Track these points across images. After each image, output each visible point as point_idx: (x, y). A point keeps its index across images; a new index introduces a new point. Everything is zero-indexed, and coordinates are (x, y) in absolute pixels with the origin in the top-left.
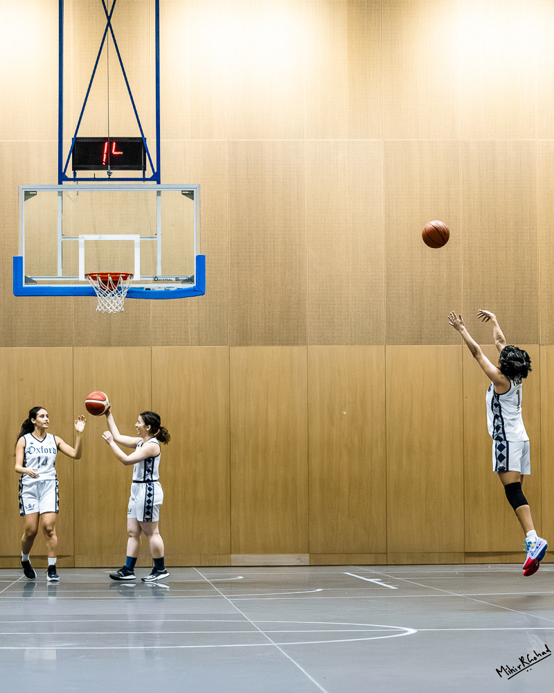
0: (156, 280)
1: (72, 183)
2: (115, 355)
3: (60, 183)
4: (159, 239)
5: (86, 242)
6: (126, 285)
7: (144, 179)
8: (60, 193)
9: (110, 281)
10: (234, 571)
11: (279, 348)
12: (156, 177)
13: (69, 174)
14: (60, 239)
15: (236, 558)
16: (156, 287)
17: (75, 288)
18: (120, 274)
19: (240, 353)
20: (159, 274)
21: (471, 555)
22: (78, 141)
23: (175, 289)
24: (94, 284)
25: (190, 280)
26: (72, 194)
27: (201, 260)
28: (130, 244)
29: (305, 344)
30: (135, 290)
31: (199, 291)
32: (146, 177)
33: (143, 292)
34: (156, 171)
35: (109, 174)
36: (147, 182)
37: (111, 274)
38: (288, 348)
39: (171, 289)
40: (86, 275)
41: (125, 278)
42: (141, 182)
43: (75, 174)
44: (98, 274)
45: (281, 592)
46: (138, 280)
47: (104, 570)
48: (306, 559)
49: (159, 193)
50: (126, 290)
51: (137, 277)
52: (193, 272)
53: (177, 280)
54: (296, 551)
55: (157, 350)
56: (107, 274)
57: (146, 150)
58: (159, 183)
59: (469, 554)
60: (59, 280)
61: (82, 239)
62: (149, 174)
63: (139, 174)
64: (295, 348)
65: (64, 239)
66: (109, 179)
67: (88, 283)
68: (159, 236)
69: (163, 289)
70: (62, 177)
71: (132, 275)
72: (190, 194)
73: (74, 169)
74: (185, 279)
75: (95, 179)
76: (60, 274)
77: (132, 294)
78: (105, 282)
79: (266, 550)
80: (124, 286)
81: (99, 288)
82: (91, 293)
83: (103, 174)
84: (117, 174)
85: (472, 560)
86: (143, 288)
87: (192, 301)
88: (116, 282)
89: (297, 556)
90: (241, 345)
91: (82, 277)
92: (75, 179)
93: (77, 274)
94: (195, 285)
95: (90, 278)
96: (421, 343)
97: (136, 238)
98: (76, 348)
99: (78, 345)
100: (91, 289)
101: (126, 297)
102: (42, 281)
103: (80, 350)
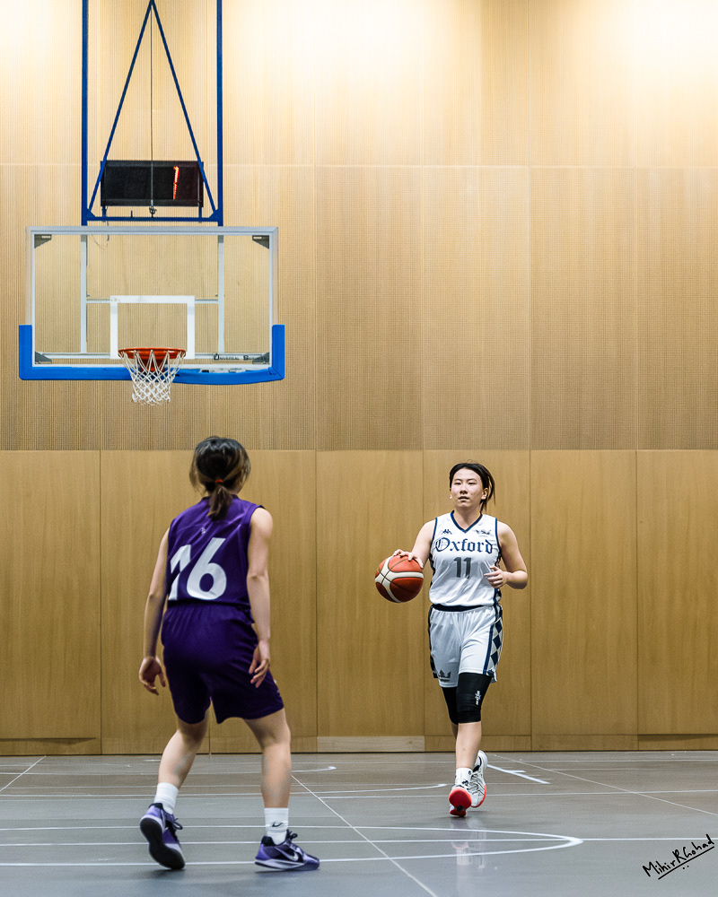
0: (217, 358)
1: (99, 223)
3: (84, 223)
4: (221, 302)
5: (120, 306)
6: (175, 365)
7: (200, 219)
8: (84, 238)
9: (153, 360)
10: (321, 759)
11: (384, 453)
12: (218, 217)
13: (97, 210)
14: (84, 301)
15: (325, 742)
16: (216, 368)
17: (105, 369)
18: (167, 350)
19: (328, 458)
20: (221, 350)
21: (648, 739)
22: (109, 165)
23: (244, 371)
24: (131, 364)
25: (264, 359)
26: (99, 238)
27: (278, 331)
28: (180, 310)
29: (419, 447)
30: (189, 372)
31: (276, 374)
32: (203, 216)
33: (200, 375)
34: (216, 208)
35: (153, 212)
36: (204, 224)
37: (154, 350)
38: (397, 454)
39: (237, 372)
40: (120, 351)
41: (173, 356)
42: (196, 223)
43: (104, 211)
44: (137, 350)
45: (391, 787)
46: (192, 358)
47: (143, 757)
48: (419, 742)
49: (221, 239)
50: (174, 372)
51: (190, 354)
52: (268, 348)
53: (246, 358)
54: (407, 731)
56: (149, 350)
57: (203, 179)
58: (221, 224)
59: (644, 737)
60: (82, 358)
61: (116, 301)
62: (208, 211)
63: (192, 211)
64: (406, 455)
65: (90, 302)
66: (152, 219)
67: (120, 362)
68: (221, 299)
69: (226, 372)
70: (87, 216)
71: (183, 352)
72: (264, 241)
73: (104, 204)
74: (256, 357)
75: (132, 219)
76: (83, 349)
77: (182, 377)
78: (145, 361)
79: (365, 730)
80: (172, 366)
81: (136, 370)
82: (124, 375)
83: (143, 211)
84: (162, 211)
85: (649, 744)
86: (198, 370)
87: (265, 388)
88: (159, 362)
89: (408, 738)
90: (332, 449)
91: (114, 354)
92: (104, 218)
93: (107, 350)
94: (270, 365)
95: (126, 355)
96: (578, 448)
97: (190, 301)
98: (104, 452)
99: (107, 448)
100: (125, 370)
101: (174, 382)
102: (59, 360)
103: (109, 455)
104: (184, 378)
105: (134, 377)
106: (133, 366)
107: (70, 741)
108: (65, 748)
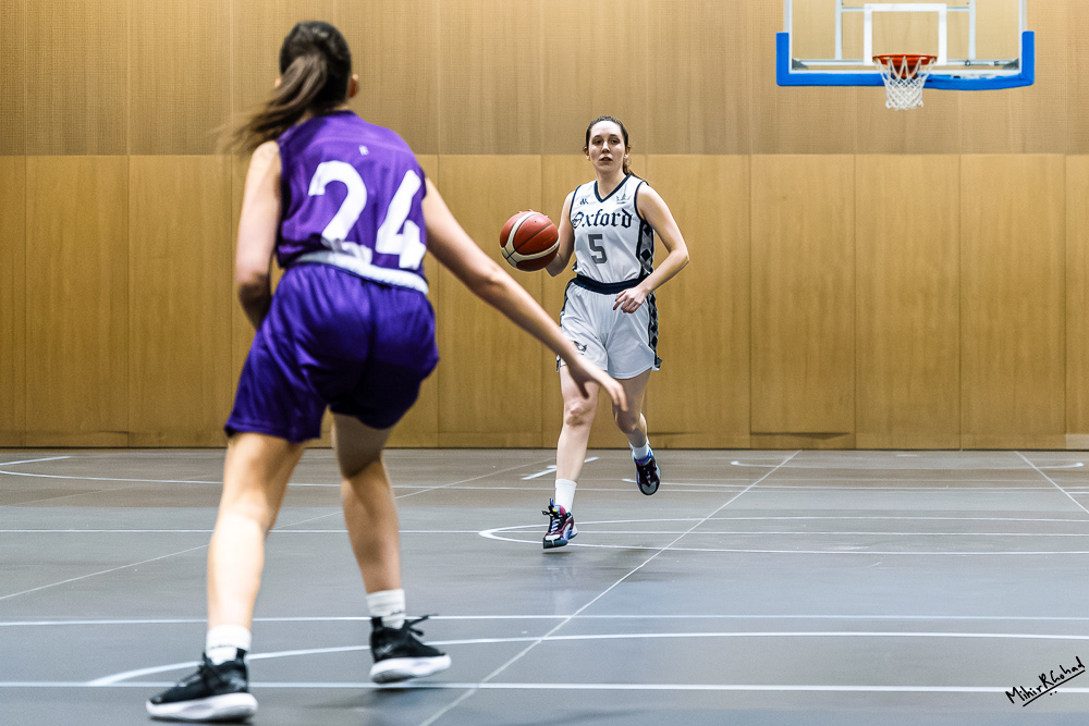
0: (967, 64)
2: (912, 163)
4: (972, 10)
5: (874, 13)
9: (906, 65)
10: (1069, 456)
14: (839, 10)
15: (1073, 439)
16: (967, 74)
17: (859, 75)
20: (972, 56)
23: (994, 76)
24: (884, 70)
25: (1014, 65)
27: (1028, 38)
28: (932, 18)
30: (941, 78)
31: (1026, 79)
33: (951, 81)
39: (988, 77)
40: (874, 58)
41: (925, 62)
44: (890, 56)
46: (943, 64)
50: (925, 78)
51: (942, 60)
53: (996, 64)
55: (968, 158)
56: (902, 56)
60: (838, 64)
67: (874, 68)
69: (977, 77)
71: (936, 58)
76: (838, 56)
77: (931, 82)
78: (898, 68)
80: (921, 72)
81: (889, 77)
82: (877, 81)
86: (950, 76)
87: (1015, 93)
88: (911, 68)
90: (1081, 153)
91: (868, 61)
93: (861, 57)
94: (1020, 71)
95: (879, 61)
97: (941, 9)
98: (858, 156)
99: (861, 152)
100: (878, 76)
101: (925, 87)
102: (815, 66)
103: (864, 160)
104: (935, 84)
105: (886, 82)
106: (886, 72)
107: (825, 435)
108: (821, 443)
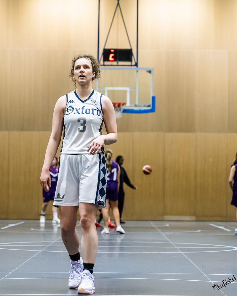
1: (103, 67)
7: (131, 65)
9: (117, 106)
10: (165, 223)
12: (136, 65)
13: (102, 63)
16: (135, 109)
18: (121, 103)
19: (169, 135)
20: (137, 103)
22: (106, 50)
23: (144, 109)
25: (149, 106)
27: (154, 98)
28: (125, 92)
29: (195, 132)
31: (153, 110)
33: (130, 111)
34: (136, 62)
35: (118, 63)
36: (132, 67)
37: (117, 103)
39: (142, 110)
41: (123, 105)
42: (130, 67)
43: (104, 63)
46: (128, 106)
48: (194, 218)
49: (137, 71)
53: (144, 106)
54: (191, 215)
55: (136, 133)
57: (132, 54)
58: (137, 67)
61: (107, 89)
62: (134, 63)
63: (129, 63)
64: (191, 134)
65: (99, 89)
66: (118, 65)
68: (137, 88)
69: (138, 110)
72: (150, 72)
73: (104, 60)
74: (147, 105)
75: (112, 65)
78: (115, 106)
83: (115, 63)
84: (121, 63)
88: (119, 106)
89: (190, 217)
90: (169, 132)
92: (104, 65)
97: (128, 89)
101: (123, 112)
104: (126, 112)
